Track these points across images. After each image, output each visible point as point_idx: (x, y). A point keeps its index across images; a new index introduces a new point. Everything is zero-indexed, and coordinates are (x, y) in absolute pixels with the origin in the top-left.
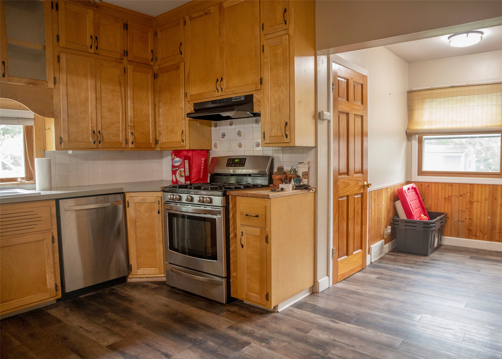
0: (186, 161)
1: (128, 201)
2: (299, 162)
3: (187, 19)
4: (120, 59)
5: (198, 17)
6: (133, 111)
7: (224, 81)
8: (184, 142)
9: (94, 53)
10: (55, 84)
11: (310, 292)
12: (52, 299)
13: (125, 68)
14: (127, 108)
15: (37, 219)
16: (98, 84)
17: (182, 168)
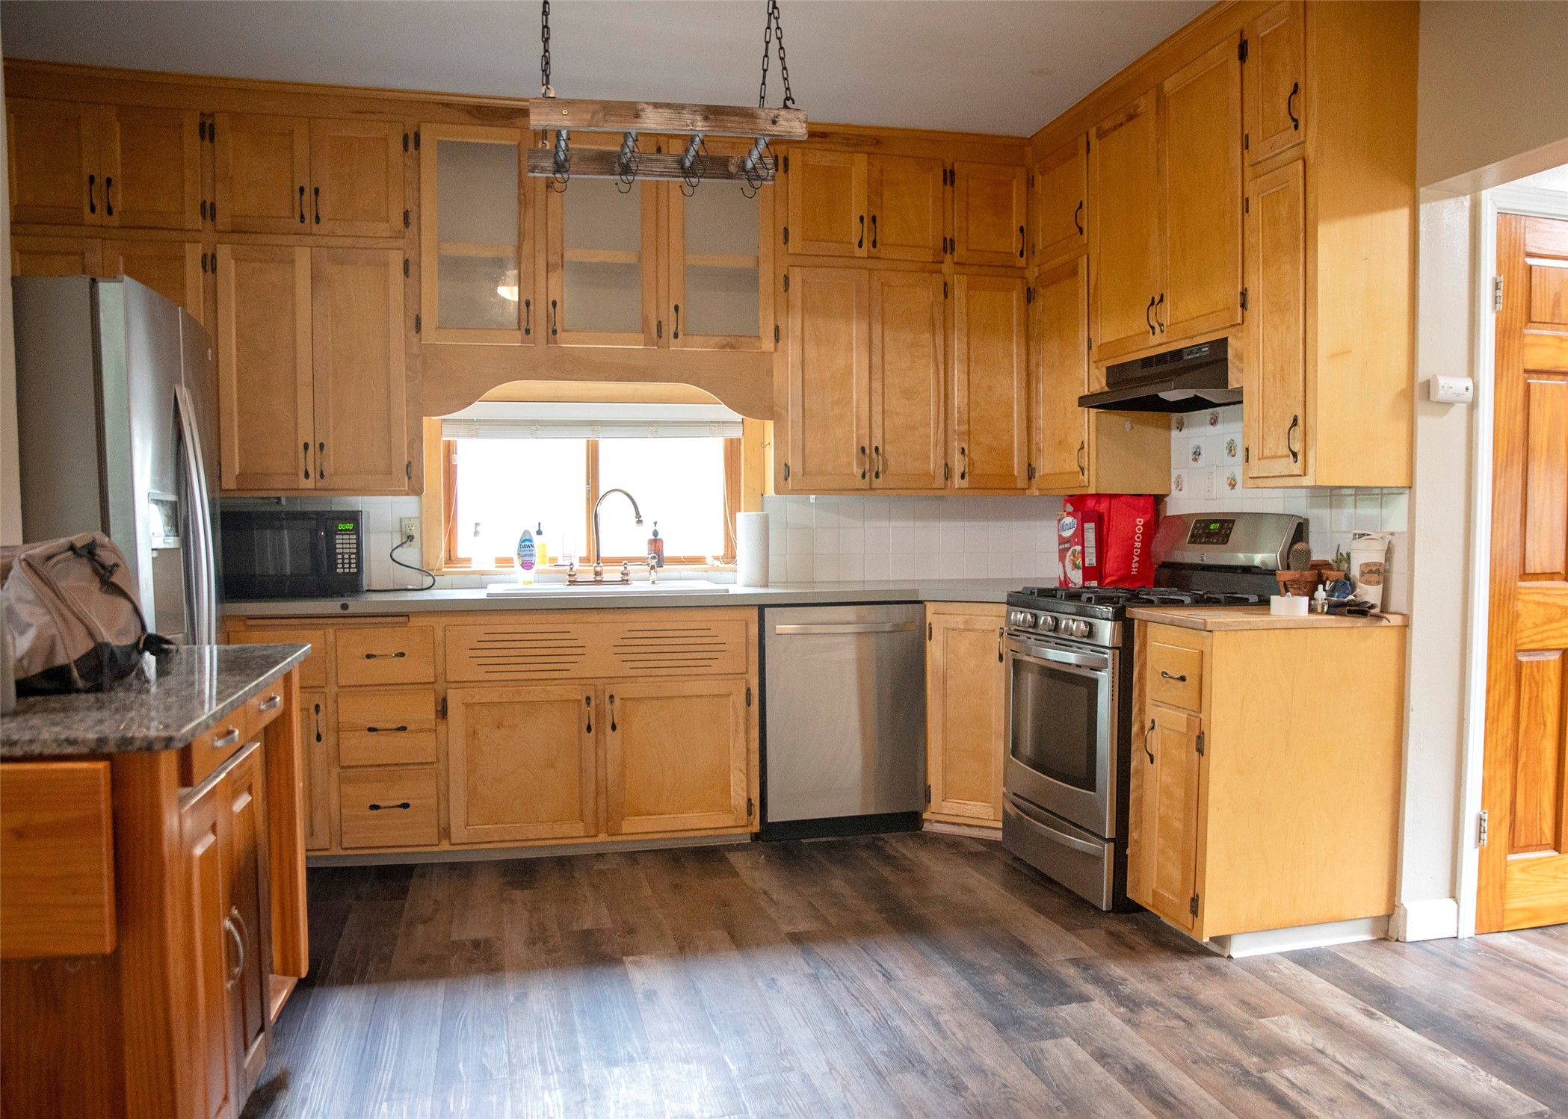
0: (1090, 529)
1: (930, 624)
2: (1355, 534)
3: (1093, 132)
4: (933, 262)
5: (1115, 128)
6: (966, 394)
7: (1168, 303)
8: (1086, 472)
9: (868, 257)
10: (777, 340)
11: (1373, 932)
12: (739, 831)
13: (945, 284)
14: (950, 387)
15: (717, 647)
16: (877, 330)
17: (1077, 544)
